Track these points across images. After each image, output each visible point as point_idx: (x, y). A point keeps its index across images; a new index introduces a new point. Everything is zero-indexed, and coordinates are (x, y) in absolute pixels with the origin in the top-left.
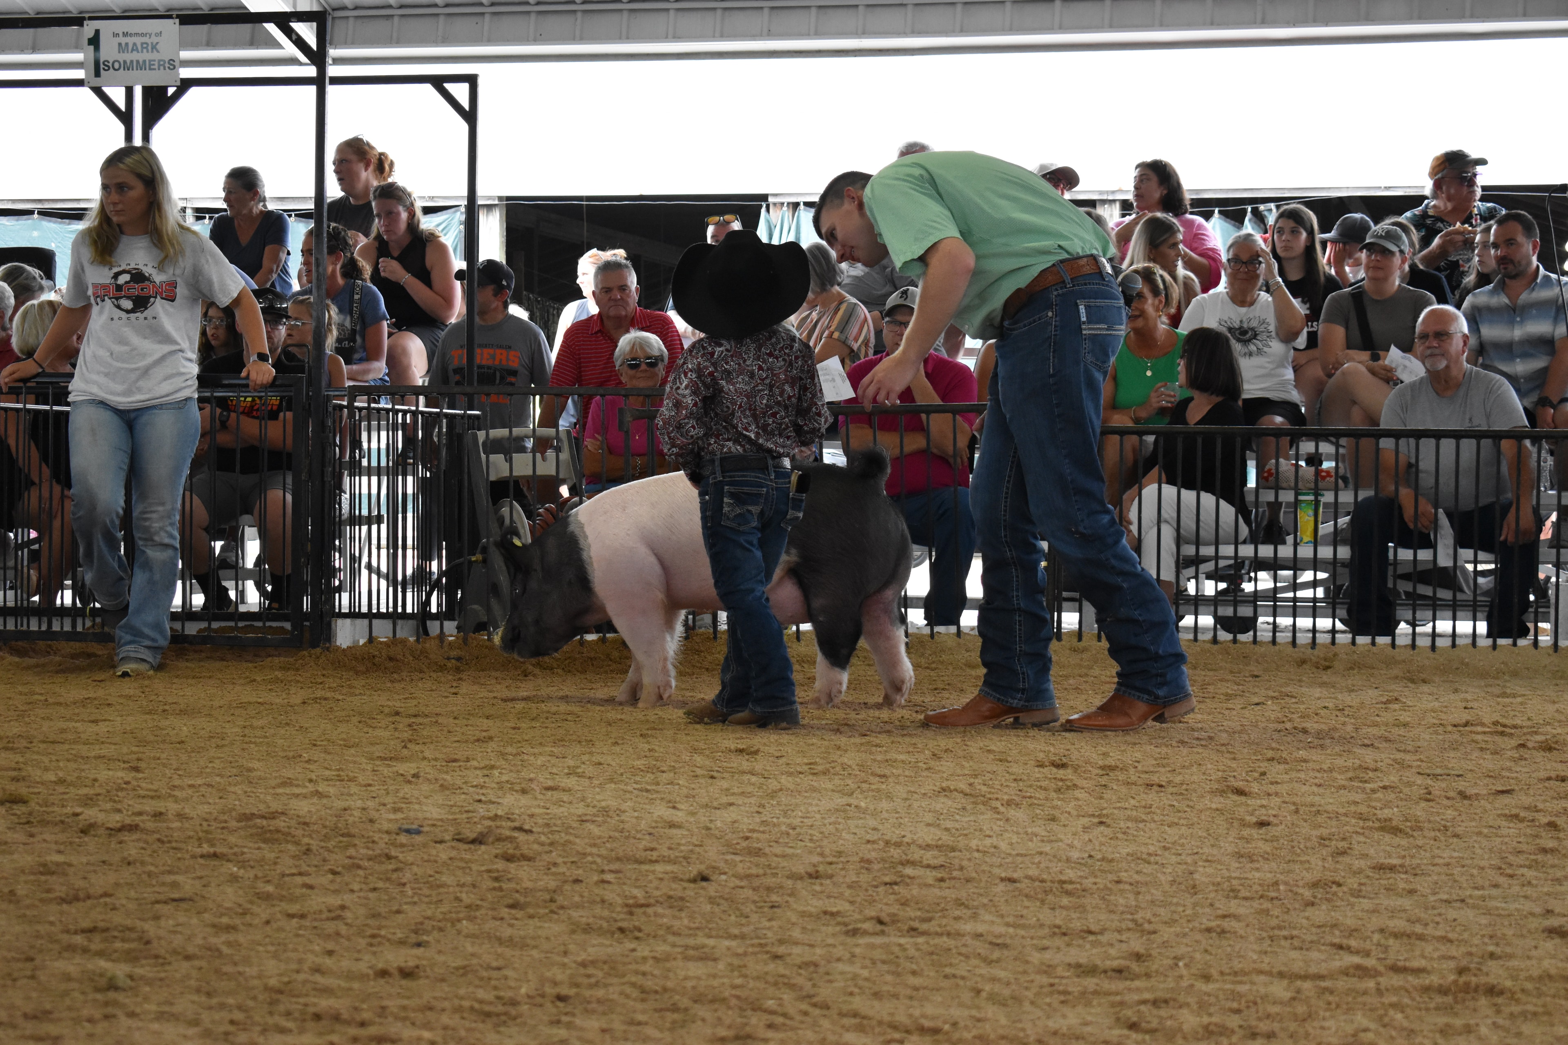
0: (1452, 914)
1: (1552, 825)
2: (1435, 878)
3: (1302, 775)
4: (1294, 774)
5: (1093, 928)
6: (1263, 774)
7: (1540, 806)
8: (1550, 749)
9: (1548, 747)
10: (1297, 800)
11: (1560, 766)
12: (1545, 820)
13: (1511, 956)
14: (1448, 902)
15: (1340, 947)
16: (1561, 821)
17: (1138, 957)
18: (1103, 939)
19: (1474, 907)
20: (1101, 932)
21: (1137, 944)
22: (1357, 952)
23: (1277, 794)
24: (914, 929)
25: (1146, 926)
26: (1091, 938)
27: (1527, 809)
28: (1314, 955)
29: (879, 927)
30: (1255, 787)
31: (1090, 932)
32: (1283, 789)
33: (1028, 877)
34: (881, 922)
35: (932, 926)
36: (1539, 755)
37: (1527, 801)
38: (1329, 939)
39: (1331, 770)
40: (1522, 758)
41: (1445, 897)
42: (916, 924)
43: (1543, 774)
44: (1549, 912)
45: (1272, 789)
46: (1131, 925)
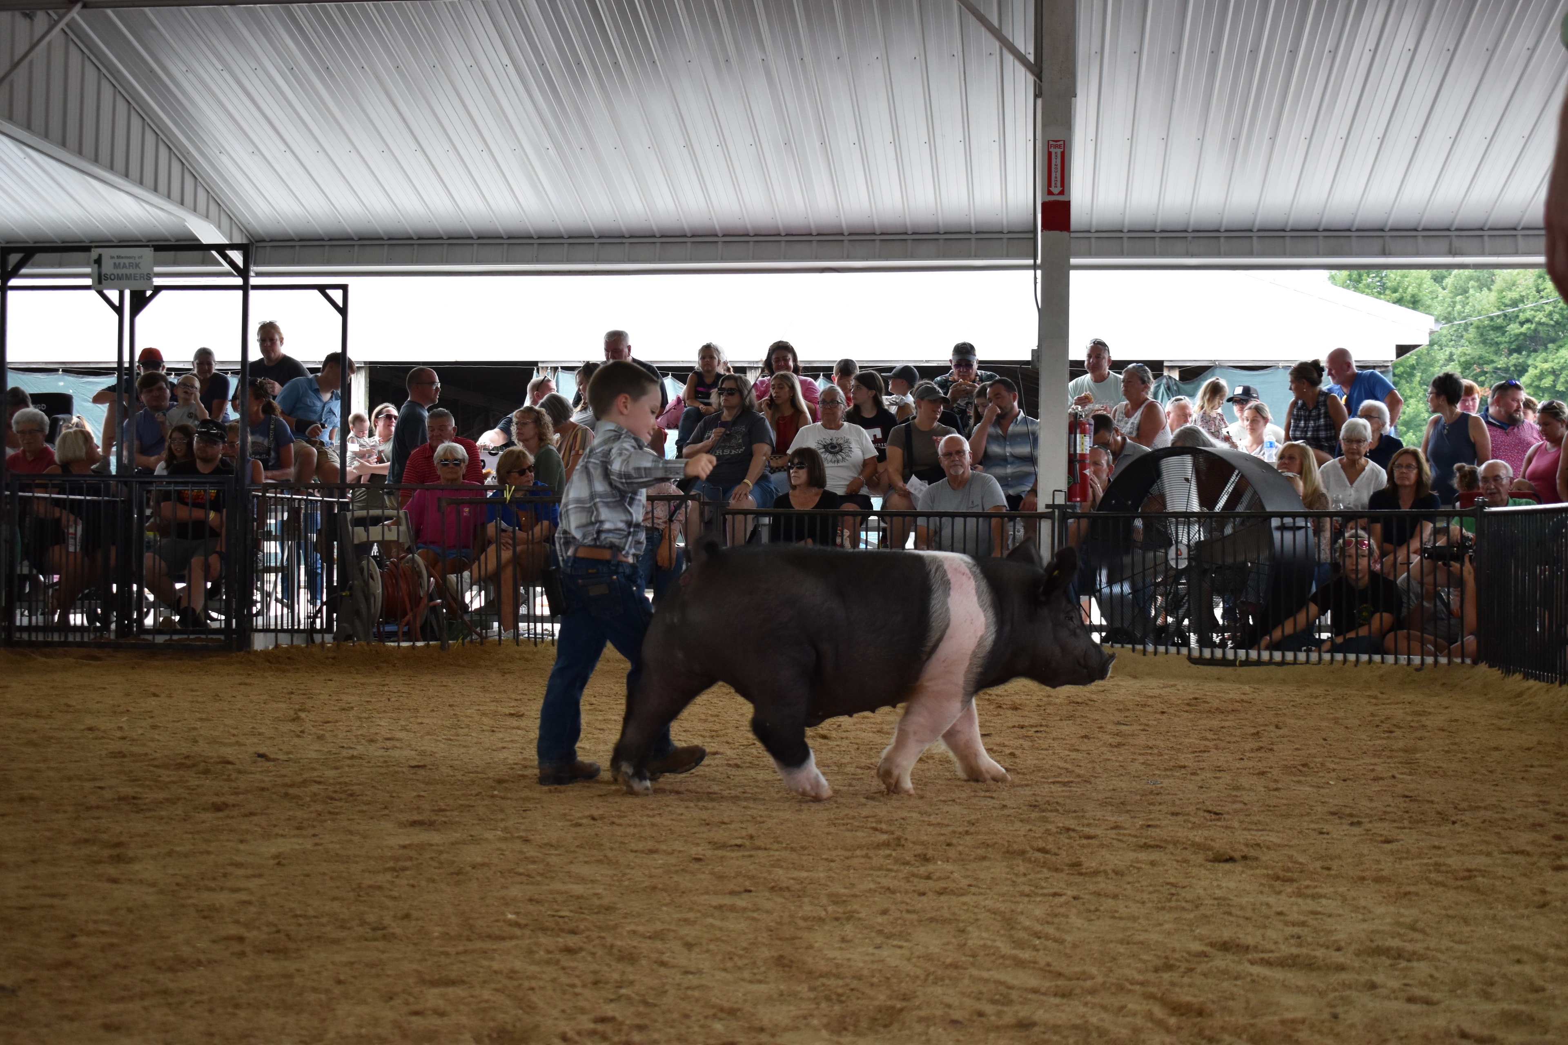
0: (945, 808)
1: (1012, 755)
2: (938, 787)
3: (863, 726)
4: (858, 726)
5: (726, 820)
6: (840, 726)
7: (1007, 743)
8: (1016, 709)
9: (1015, 708)
10: (858, 741)
11: (1021, 719)
12: (1008, 751)
13: (977, 833)
14: (945, 801)
15: (876, 829)
16: (1017, 752)
17: (751, 837)
18: (732, 826)
19: (960, 804)
20: (731, 822)
21: (751, 830)
22: (886, 833)
23: (847, 738)
24: (613, 823)
25: (759, 819)
26: (724, 826)
27: (999, 745)
28: (860, 834)
29: (592, 822)
30: (834, 734)
31: (724, 823)
32: (851, 735)
33: (687, 790)
34: (594, 819)
35: (625, 821)
36: (1009, 713)
37: (998, 740)
38: (869, 825)
39: (882, 723)
40: (998, 715)
41: (943, 798)
42: (616, 820)
43: (1010, 725)
44: (1005, 806)
45: (844, 735)
46: (749, 818)
